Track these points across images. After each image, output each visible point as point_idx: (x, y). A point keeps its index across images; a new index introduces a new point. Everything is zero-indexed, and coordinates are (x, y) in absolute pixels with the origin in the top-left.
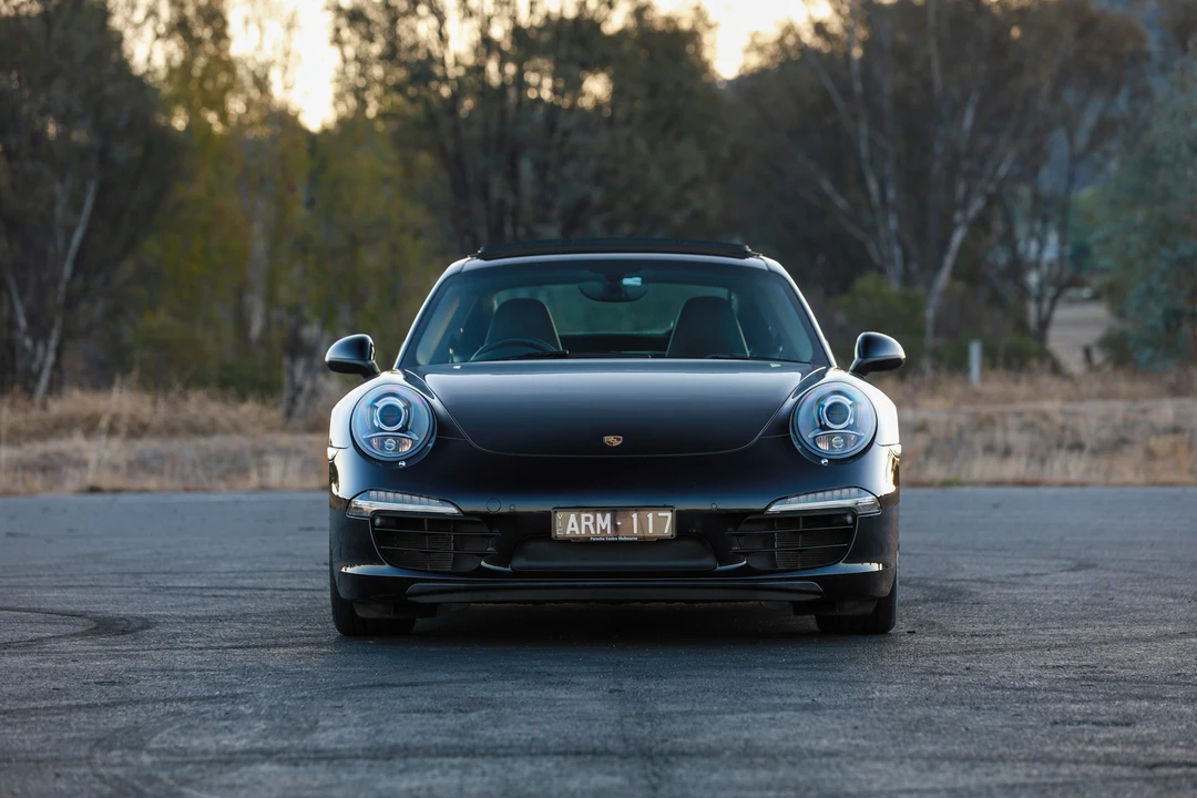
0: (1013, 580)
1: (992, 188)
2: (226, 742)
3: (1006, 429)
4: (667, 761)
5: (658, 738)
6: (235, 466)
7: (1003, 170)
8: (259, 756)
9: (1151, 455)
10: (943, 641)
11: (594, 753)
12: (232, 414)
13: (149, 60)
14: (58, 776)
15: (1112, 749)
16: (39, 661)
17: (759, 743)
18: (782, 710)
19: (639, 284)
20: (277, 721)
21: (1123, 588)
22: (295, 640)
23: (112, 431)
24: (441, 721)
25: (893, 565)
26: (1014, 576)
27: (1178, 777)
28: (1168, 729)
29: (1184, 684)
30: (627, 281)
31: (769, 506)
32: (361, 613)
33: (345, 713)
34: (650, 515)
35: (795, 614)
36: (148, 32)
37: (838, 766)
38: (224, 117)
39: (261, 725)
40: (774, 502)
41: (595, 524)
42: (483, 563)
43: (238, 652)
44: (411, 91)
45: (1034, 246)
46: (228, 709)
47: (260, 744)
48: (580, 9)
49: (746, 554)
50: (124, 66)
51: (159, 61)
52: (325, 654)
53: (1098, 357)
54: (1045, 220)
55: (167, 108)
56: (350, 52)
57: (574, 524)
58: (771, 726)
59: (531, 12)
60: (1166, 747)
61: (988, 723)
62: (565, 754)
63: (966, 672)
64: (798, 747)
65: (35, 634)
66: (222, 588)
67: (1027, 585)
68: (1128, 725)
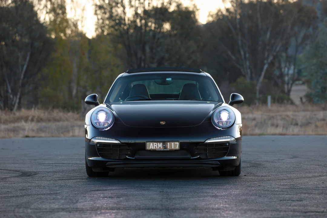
0: (275, 161)
1: (275, 54)
2: (52, 206)
3: (277, 120)
4: (172, 211)
5: (171, 205)
6: (66, 130)
7: (278, 49)
8: (61, 210)
9: (317, 126)
10: (253, 178)
11: (153, 209)
12: (66, 116)
13: (45, 19)
14: (4, 215)
15: (295, 208)
16: (5, 184)
17: (199, 206)
18: (207, 197)
19: (171, 80)
20: (67, 200)
21: (305, 163)
22: (76, 178)
23: (32, 120)
24: (112, 200)
25: (240, 157)
26: (275, 160)
27: (313, 215)
28: (312, 202)
29: (318, 190)
30: (167, 79)
31: (205, 141)
32: (94, 170)
33: (86, 198)
34: (173, 143)
35: (213, 170)
36: (44, 12)
37: (219, 212)
38: (65, 35)
39: (63, 201)
40: (207, 140)
41: (157, 146)
42: (127, 157)
43: (60, 181)
44: (116, 27)
45: (286, 69)
46: (54, 197)
47: (61, 207)
48: (162, 5)
49: (199, 154)
50: (38, 21)
51: (47, 19)
52: (84, 181)
53: (304, 100)
54: (290, 62)
55: (50, 32)
56: (100, 17)
57: (152, 146)
58: (203, 201)
59: (149, 6)
60: (311, 207)
61: (263, 200)
62: (145, 209)
63: (258, 186)
64: (209, 207)
65: (5, 176)
66: (58, 164)
67: (279, 162)
68: (301, 201)
